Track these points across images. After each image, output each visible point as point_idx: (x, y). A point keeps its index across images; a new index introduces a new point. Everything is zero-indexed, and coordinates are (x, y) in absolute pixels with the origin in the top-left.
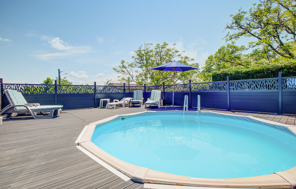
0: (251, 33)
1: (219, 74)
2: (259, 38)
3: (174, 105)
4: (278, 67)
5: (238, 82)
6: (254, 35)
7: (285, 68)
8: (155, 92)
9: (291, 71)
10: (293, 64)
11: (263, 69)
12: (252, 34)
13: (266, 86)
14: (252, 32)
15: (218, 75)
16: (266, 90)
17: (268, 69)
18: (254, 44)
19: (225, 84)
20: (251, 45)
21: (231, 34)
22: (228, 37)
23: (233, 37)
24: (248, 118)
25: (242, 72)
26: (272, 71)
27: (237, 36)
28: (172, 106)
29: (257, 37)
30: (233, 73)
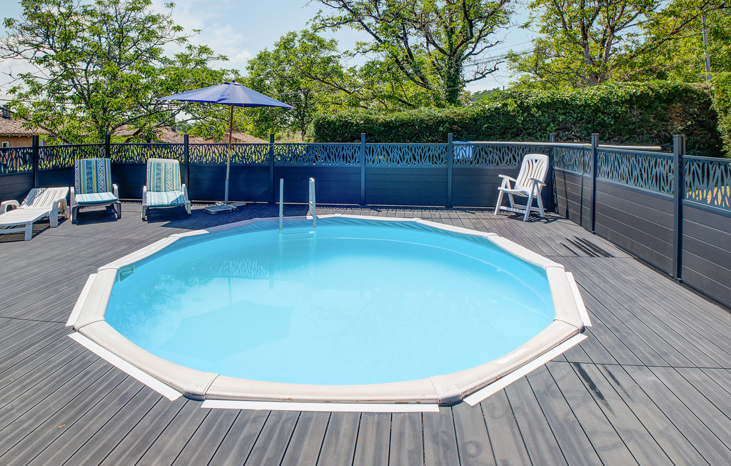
0: (362, 23)
1: (332, 121)
2: (377, 38)
3: (232, 198)
4: (437, 118)
5: (381, 147)
6: (368, 30)
7: (447, 121)
8: (159, 165)
9: (455, 127)
10: (458, 116)
11: (414, 120)
12: (365, 26)
13: (429, 157)
14: (365, 22)
15: (329, 123)
16: (427, 165)
17: (422, 121)
18: (367, 48)
19: (357, 149)
20: (361, 49)
21: (324, 15)
22: (318, 21)
23: (328, 25)
24: (415, 223)
25: (379, 122)
26: (427, 124)
27: (336, 24)
28: (219, 203)
29: (374, 35)
30: (362, 122)
